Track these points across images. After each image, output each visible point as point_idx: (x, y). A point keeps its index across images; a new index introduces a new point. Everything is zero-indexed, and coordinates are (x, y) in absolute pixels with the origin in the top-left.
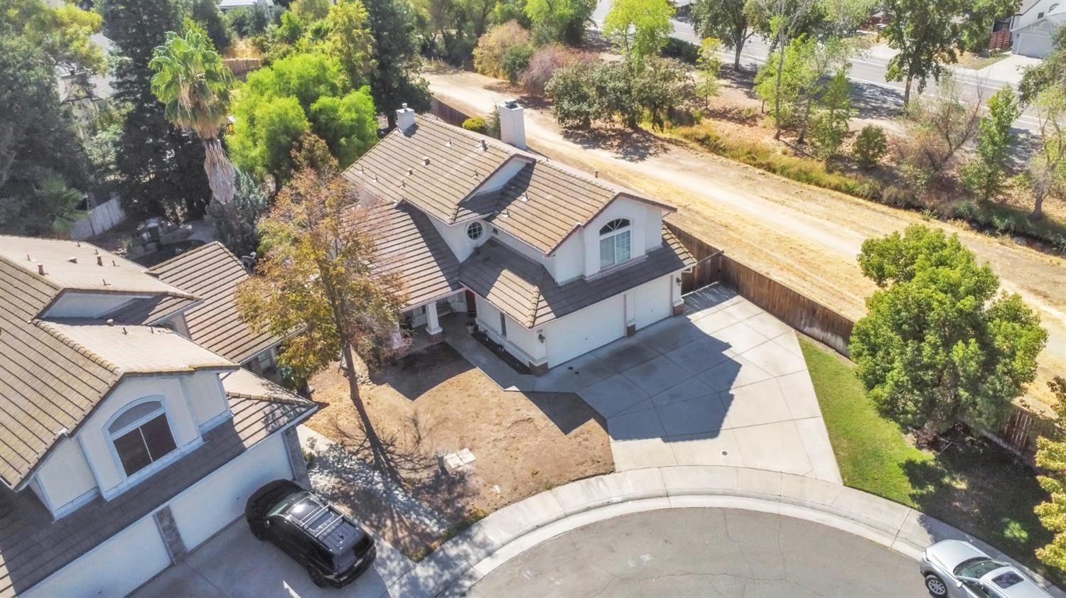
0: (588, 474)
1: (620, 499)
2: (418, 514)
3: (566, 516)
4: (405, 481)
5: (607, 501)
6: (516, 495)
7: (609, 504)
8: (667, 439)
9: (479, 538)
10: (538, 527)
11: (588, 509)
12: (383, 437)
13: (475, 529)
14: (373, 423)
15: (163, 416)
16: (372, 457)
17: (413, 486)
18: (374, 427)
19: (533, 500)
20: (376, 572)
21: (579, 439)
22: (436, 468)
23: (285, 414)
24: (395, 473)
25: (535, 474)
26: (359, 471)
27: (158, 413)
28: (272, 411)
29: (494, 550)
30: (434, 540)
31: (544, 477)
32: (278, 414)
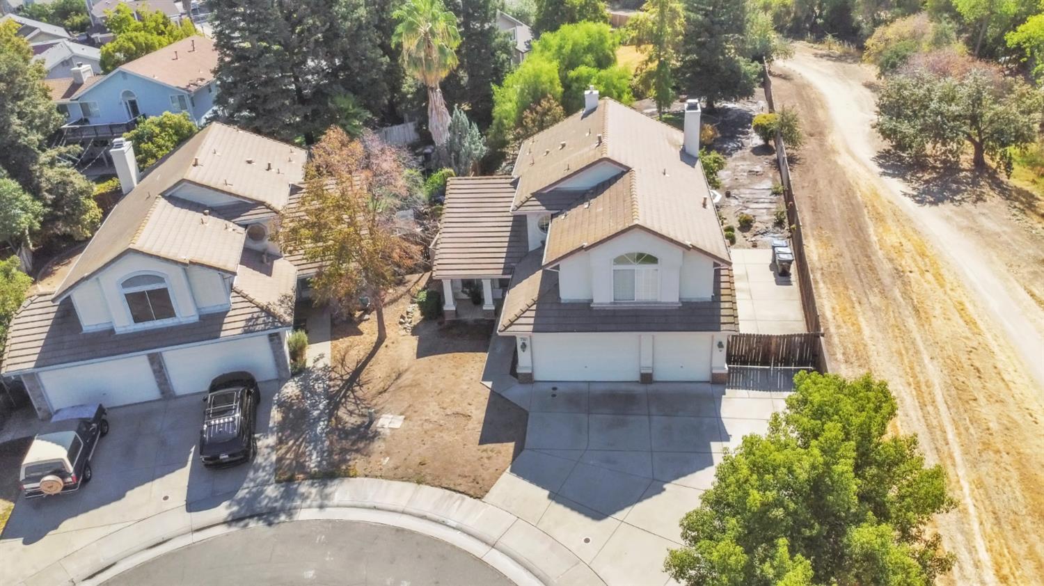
0: (458, 488)
1: (454, 524)
2: (315, 448)
3: (403, 513)
4: (336, 418)
5: (444, 519)
6: (391, 474)
7: (443, 523)
8: (554, 497)
9: (328, 490)
10: (375, 508)
11: (423, 517)
12: (364, 376)
13: (336, 481)
14: (371, 363)
15: (165, 290)
16: (337, 388)
17: (336, 425)
18: (368, 366)
19: (398, 485)
20: (247, 473)
21: (484, 455)
22: (367, 420)
23: (265, 323)
24: (337, 407)
25: (422, 464)
26: (319, 395)
27: (161, 286)
28: (258, 317)
29: (327, 506)
30: (302, 473)
31: (426, 470)
32: (260, 321)
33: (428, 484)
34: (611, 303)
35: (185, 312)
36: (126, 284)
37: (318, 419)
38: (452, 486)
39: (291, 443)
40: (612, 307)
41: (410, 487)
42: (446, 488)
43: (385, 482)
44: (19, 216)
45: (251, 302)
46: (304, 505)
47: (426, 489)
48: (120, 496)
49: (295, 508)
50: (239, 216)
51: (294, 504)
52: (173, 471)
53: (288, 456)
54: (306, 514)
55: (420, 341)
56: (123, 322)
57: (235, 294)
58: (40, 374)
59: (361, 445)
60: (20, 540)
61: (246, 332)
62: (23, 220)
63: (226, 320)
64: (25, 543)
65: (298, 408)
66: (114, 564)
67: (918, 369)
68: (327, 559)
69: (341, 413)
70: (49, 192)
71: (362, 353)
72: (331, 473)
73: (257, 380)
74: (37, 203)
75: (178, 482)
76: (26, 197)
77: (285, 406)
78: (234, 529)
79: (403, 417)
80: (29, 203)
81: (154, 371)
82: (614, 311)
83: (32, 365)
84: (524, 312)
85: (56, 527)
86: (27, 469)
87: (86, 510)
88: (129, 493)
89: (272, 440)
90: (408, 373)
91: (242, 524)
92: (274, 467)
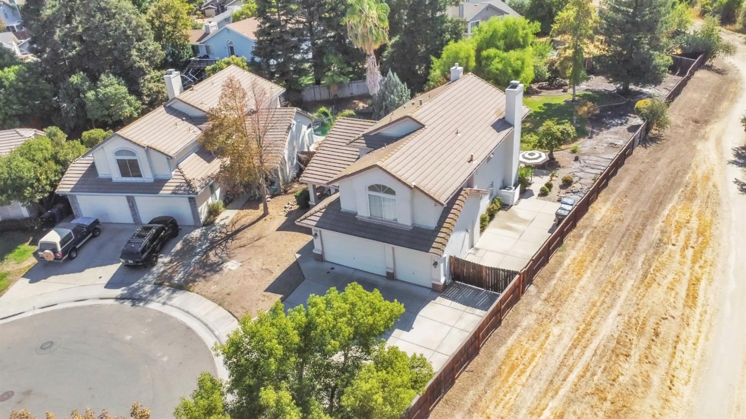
1: (217, 333)
2: (184, 270)
3: (198, 319)
4: (206, 256)
5: (215, 329)
6: (210, 296)
9: (174, 295)
12: (239, 235)
13: (181, 292)
14: (248, 228)
15: (136, 160)
16: (220, 238)
17: (204, 260)
18: (246, 230)
19: (209, 302)
20: (144, 274)
21: (263, 298)
22: (221, 261)
23: (185, 190)
24: (211, 250)
25: (228, 294)
26: (208, 239)
27: (134, 158)
28: (183, 186)
29: (167, 304)
30: (168, 282)
31: (228, 299)
32: (183, 188)
33: (223, 307)
34: (369, 218)
35: (147, 177)
36: (118, 153)
37: (197, 254)
38: (233, 312)
39: (175, 263)
40: (367, 220)
41: (214, 305)
42: (230, 312)
43: (204, 299)
44: (125, 108)
45: (183, 176)
46: (157, 300)
47: (221, 308)
48: (81, 270)
49: (152, 301)
50: (202, 124)
51: (153, 298)
52: (113, 264)
53: (169, 271)
54: (154, 306)
55: (286, 221)
56: (116, 176)
57: (177, 170)
58: (77, 197)
59: (208, 274)
60: (29, 280)
61: (173, 193)
62: (127, 110)
63: (166, 184)
64: (30, 282)
65: (192, 245)
66: (56, 304)
67: (598, 319)
68: (143, 332)
69: (211, 254)
70: (148, 96)
71: (249, 221)
72: (182, 287)
73: (178, 224)
74: (138, 102)
75: (112, 270)
76: (132, 98)
77: (187, 242)
78: (117, 303)
79: (241, 264)
80: (133, 101)
81: (130, 207)
82: (369, 223)
83: (69, 190)
84: (316, 212)
85: (46, 279)
86: (41, 244)
87: (63, 274)
88: (87, 271)
89: (167, 259)
90: (265, 238)
91: (122, 301)
92: (159, 275)
